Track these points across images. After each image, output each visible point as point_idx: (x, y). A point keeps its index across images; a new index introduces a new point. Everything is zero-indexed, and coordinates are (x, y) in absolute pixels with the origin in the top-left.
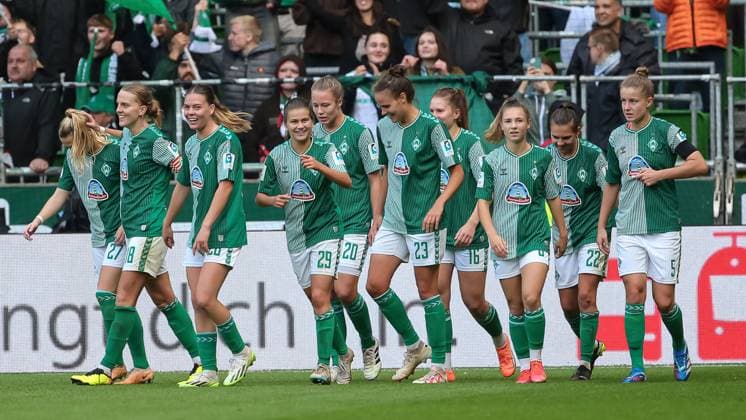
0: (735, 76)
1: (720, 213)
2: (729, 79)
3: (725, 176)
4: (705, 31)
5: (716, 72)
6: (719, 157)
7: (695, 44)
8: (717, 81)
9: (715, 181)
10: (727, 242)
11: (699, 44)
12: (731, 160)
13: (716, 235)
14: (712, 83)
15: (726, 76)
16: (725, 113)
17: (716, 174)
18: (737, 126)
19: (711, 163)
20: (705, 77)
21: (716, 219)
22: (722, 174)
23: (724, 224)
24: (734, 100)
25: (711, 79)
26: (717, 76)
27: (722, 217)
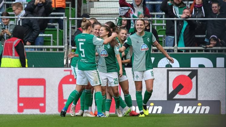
0: (72, 17)
1: (66, 63)
2: (70, 18)
3: (68, 51)
4: (59, 2)
5: (65, 16)
6: (66, 44)
7: (55, 7)
8: (66, 19)
9: (65, 52)
10: (69, 73)
11: (56, 7)
12: (70, 45)
13: (65, 71)
14: (64, 19)
15: (69, 18)
16: (68, 30)
17: (65, 50)
18: (72, 34)
19: (63, 47)
20: (62, 18)
21: (65, 65)
22: (67, 50)
23: (68, 67)
24: (71, 25)
25: (64, 18)
26: (66, 17)
27: (67, 65)
